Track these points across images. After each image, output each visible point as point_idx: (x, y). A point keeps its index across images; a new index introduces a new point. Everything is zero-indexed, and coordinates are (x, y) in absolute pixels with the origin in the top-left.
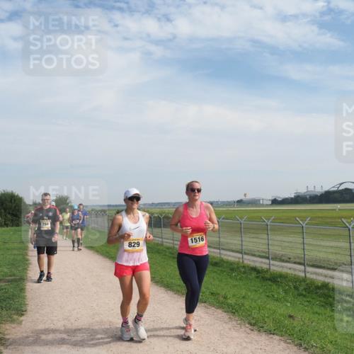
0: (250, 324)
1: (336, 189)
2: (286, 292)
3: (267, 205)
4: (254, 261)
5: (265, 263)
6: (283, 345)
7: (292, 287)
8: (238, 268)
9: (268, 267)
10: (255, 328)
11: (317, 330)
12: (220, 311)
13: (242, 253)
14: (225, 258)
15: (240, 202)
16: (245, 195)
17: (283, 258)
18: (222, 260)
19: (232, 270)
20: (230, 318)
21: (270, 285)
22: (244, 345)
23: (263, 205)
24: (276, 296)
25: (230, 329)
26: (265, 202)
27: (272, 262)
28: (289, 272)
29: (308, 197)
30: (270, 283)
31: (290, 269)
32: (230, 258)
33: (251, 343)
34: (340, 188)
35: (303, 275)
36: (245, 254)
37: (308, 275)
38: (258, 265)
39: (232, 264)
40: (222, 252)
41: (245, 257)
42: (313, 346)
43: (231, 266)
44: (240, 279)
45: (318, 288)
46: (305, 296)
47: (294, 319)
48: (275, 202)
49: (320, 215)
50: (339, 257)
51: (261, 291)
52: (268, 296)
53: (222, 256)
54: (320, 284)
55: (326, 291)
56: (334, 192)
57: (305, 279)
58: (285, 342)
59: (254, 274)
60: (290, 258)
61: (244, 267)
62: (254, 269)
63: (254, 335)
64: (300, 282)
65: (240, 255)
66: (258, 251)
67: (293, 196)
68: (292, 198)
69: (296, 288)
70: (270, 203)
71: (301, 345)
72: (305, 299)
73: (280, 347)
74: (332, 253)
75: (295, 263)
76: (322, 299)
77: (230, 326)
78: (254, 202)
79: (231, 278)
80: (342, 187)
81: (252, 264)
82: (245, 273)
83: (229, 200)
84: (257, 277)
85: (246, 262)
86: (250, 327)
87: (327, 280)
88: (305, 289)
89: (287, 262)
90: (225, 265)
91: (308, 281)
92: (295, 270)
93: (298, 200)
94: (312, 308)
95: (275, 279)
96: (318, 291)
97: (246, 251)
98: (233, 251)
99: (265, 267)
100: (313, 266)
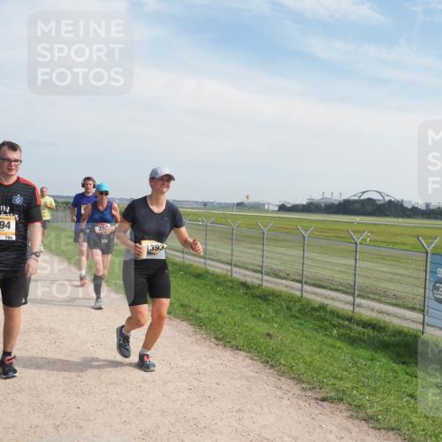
0: (216, 338)
1: (357, 198)
2: (276, 312)
3: (273, 211)
4: (245, 275)
5: (258, 278)
6: (248, 361)
7: (285, 307)
8: (224, 282)
9: (260, 282)
10: (221, 342)
11: (294, 351)
12: (185, 323)
13: (231, 265)
14: (211, 269)
15: (240, 205)
16: (247, 197)
17: (281, 274)
18: (207, 272)
19: (218, 284)
20: (195, 331)
21: (260, 304)
22: (204, 359)
23: (268, 211)
24: (263, 316)
25: (192, 343)
26: (272, 208)
27: (266, 277)
28: (284, 289)
29: (323, 205)
30: (259, 300)
31: (287, 286)
32: (217, 270)
33: (212, 357)
34: (362, 198)
35: (299, 294)
36: (235, 265)
37: (305, 295)
38: (249, 280)
39: (218, 276)
40: (208, 262)
41: (235, 269)
42: (281, 363)
43: (217, 280)
44: (225, 295)
45: (314, 309)
46: (297, 318)
47: (271, 338)
48: (283, 208)
49: (333, 227)
50: (346, 276)
51: (247, 309)
52: (254, 316)
53: (208, 267)
54: (316, 306)
55: (323, 314)
56: (354, 202)
57: (300, 299)
58: (252, 358)
59: (242, 291)
60: (288, 275)
61: (232, 281)
62: (244, 284)
63: (219, 351)
64: (296, 302)
65: (229, 267)
66: (253, 264)
67: (305, 203)
68: (303, 205)
69: (289, 308)
70: (277, 209)
71: (267, 362)
72: (297, 321)
73: (245, 364)
74: (339, 271)
75: (293, 280)
76: (317, 323)
77: (192, 340)
78: (258, 207)
79: (214, 293)
80: (365, 197)
81: (242, 279)
82: (232, 287)
83: (228, 202)
84: (246, 294)
85: (234, 275)
86: (216, 342)
87: (326, 302)
88: (299, 310)
89: (283, 278)
90: (210, 277)
91: (304, 302)
92: (292, 288)
93: (310, 208)
94: (302, 331)
95: (266, 297)
96: (313, 312)
97: (237, 263)
98: (223, 262)
99: (257, 282)
100: (314, 285)
